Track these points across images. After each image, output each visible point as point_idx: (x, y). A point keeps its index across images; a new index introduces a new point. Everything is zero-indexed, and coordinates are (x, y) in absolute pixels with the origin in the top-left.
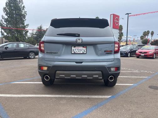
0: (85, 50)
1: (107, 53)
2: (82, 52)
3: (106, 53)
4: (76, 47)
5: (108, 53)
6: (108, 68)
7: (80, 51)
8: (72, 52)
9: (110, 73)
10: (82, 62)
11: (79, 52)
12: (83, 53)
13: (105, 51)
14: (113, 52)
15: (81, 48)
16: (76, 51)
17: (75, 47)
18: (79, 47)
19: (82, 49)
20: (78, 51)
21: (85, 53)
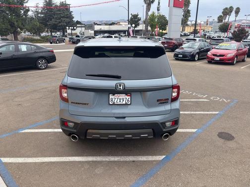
0: (129, 100)
1: (161, 103)
2: (124, 103)
3: (159, 102)
4: (116, 95)
5: (163, 102)
6: (162, 123)
7: (122, 101)
8: (110, 103)
9: (164, 130)
10: (124, 117)
11: (120, 103)
12: (126, 104)
13: (158, 100)
14: (170, 100)
15: (123, 96)
16: (115, 101)
17: (114, 95)
18: (120, 95)
19: (124, 98)
20: (119, 100)
21: (129, 103)
